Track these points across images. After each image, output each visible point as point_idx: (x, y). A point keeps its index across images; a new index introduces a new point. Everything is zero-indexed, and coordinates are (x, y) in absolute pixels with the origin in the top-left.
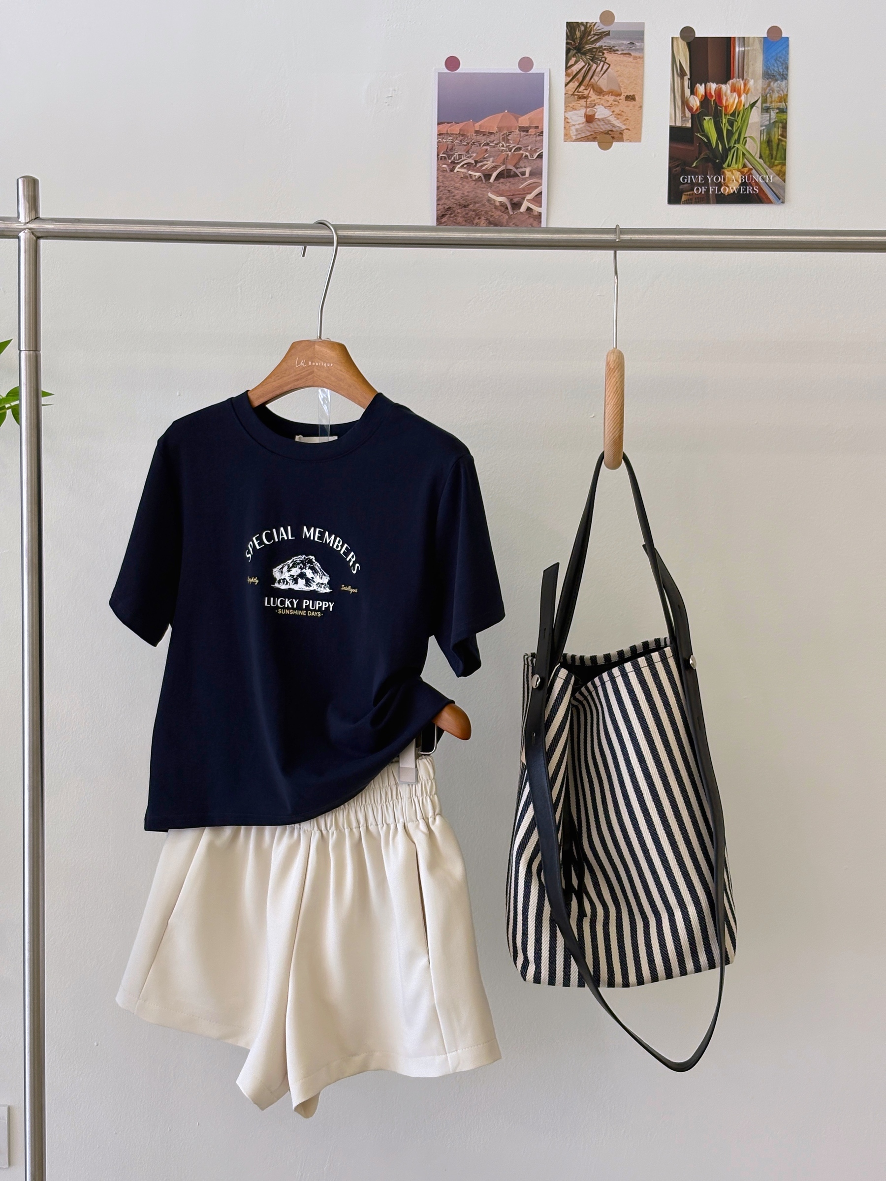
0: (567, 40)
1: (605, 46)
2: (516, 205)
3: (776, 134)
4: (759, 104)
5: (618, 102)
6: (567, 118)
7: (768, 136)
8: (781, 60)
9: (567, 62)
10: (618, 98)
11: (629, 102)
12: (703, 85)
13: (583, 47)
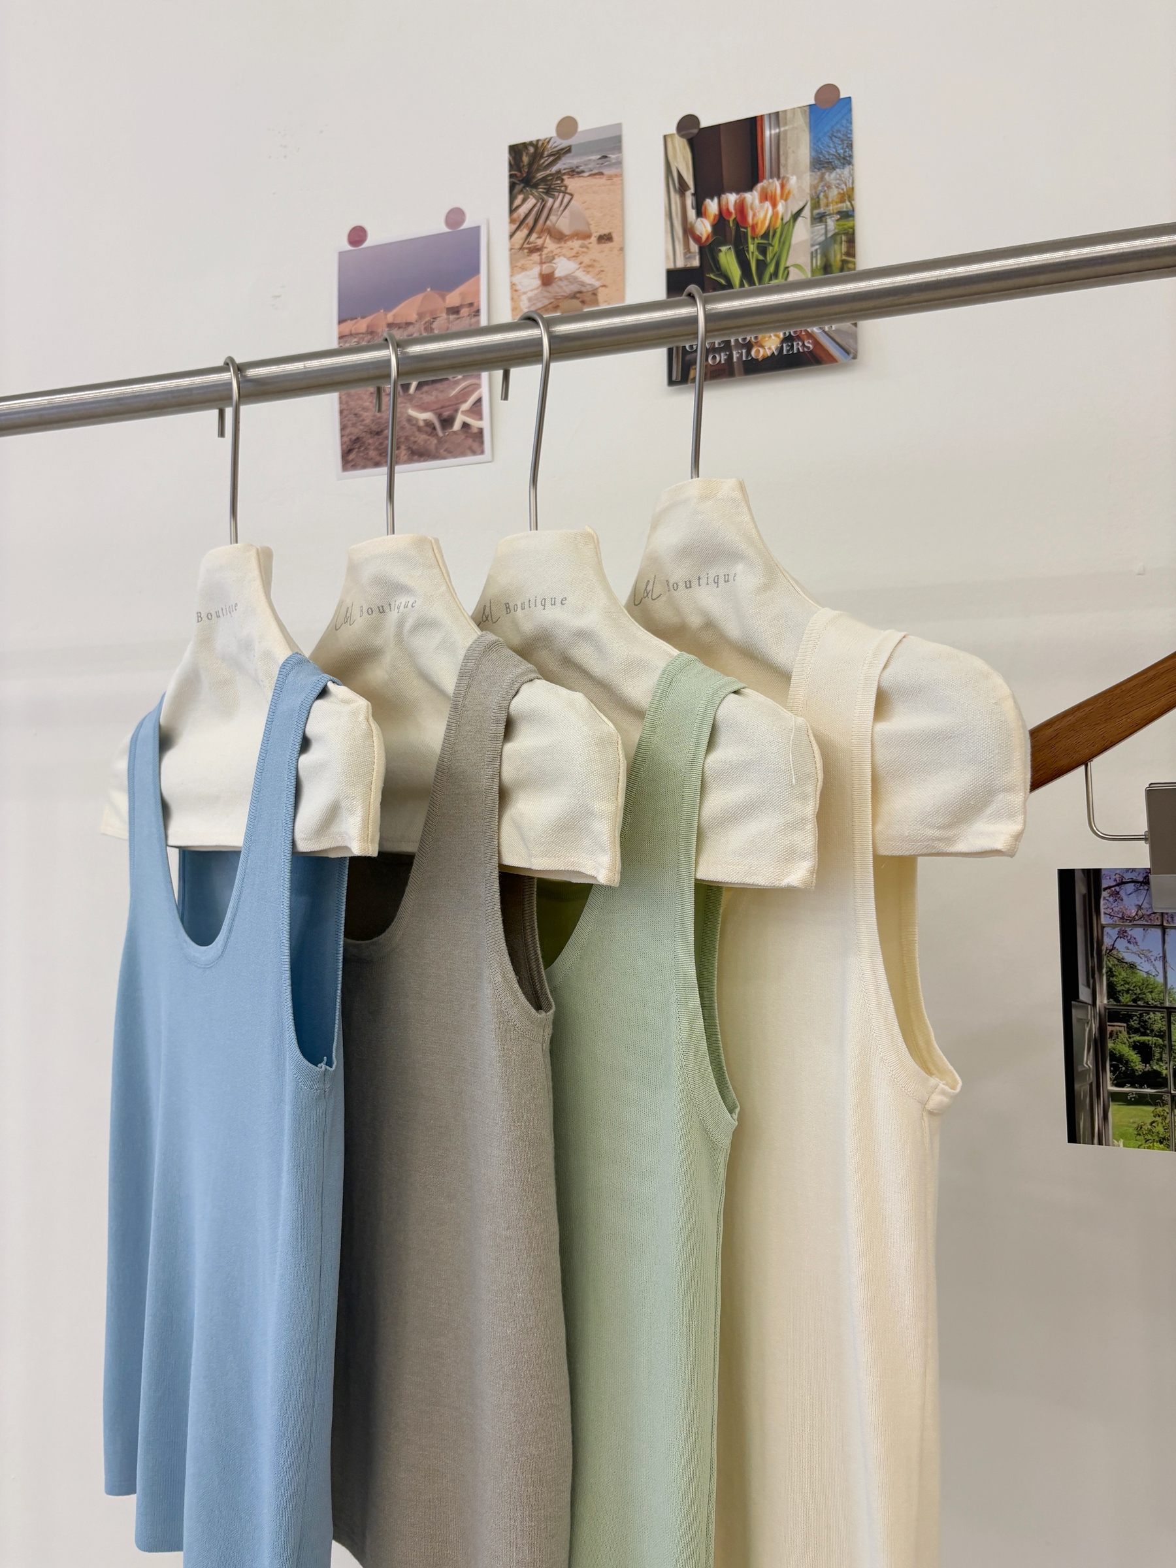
0: (510, 171)
1: (565, 169)
2: (447, 422)
3: (837, 254)
4: (807, 212)
5: (588, 248)
6: (514, 284)
7: (824, 259)
8: (839, 135)
9: (512, 199)
10: (586, 242)
11: (604, 245)
12: (716, 200)
13: (534, 177)
